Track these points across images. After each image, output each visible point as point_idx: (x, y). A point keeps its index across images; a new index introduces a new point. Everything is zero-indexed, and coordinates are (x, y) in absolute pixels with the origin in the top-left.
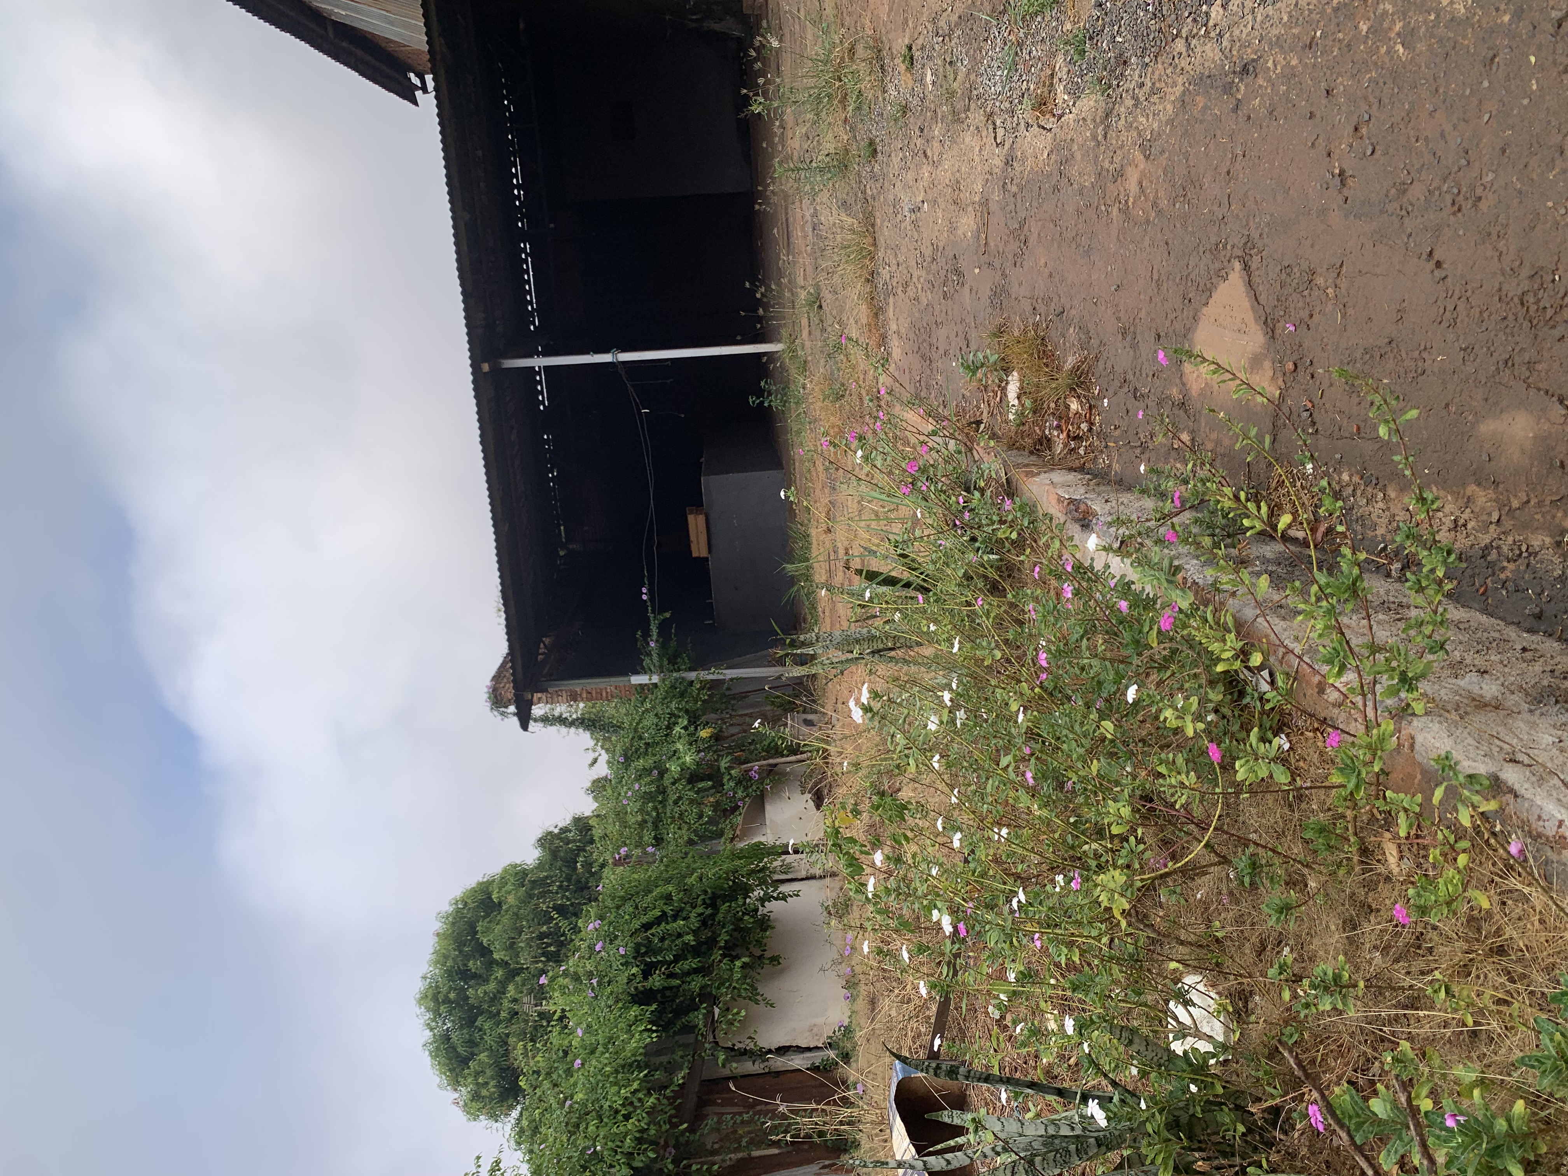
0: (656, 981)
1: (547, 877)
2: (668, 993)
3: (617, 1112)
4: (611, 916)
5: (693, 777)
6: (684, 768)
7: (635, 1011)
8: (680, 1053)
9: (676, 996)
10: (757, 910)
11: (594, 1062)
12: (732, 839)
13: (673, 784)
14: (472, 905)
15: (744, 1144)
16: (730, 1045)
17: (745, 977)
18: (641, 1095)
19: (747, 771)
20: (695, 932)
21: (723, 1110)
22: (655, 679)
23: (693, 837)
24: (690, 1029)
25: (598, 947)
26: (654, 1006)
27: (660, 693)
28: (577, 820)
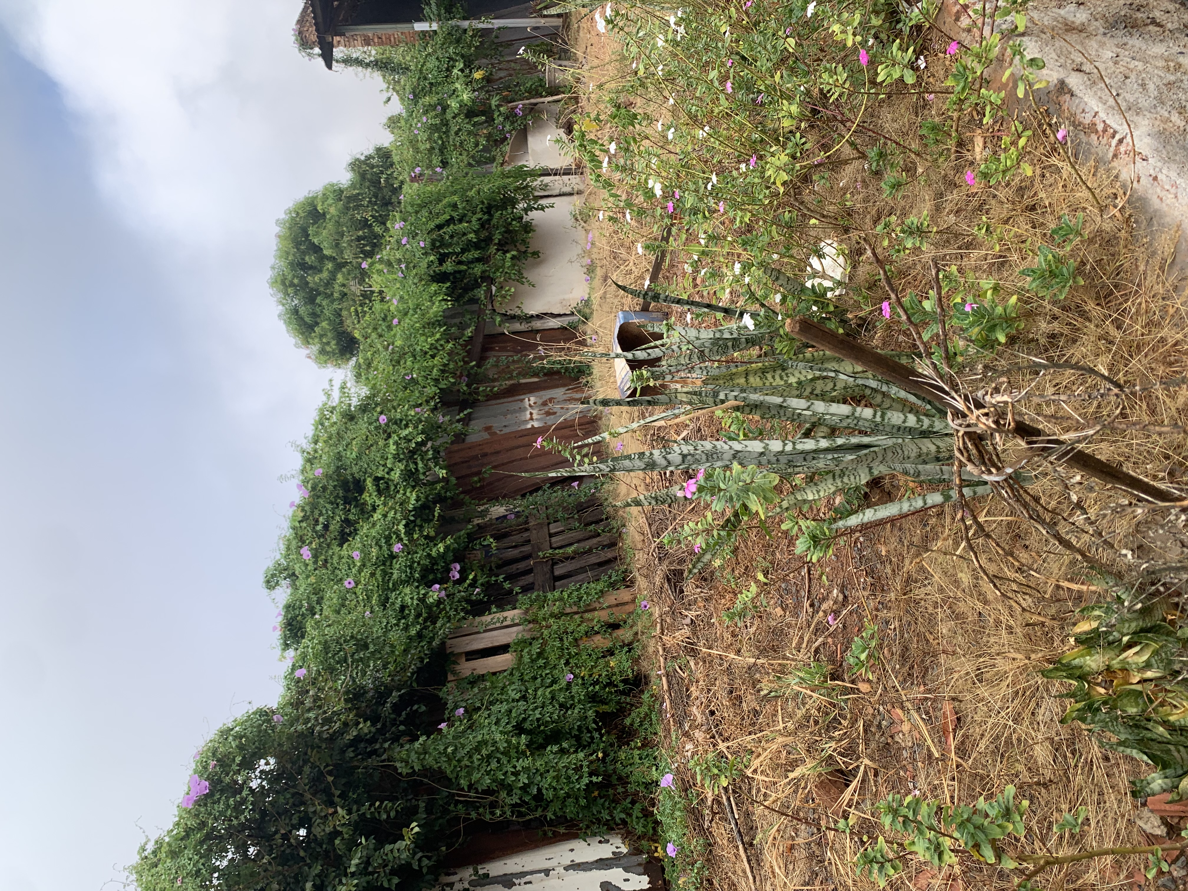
0: (449, 266)
1: (358, 194)
2: (458, 276)
3: (426, 353)
4: (412, 219)
5: (470, 113)
6: (462, 105)
7: (434, 287)
8: (469, 317)
9: (464, 277)
10: (522, 218)
11: (407, 321)
12: (502, 164)
13: (454, 118)
14: (303, 215)
15: (514, 374)
16: (503, 312)
17: (514, 265)
18: (442, 342)
19: (512, 109)
20: (476, 232)
21: (500, 354)
22: (435, 26)
23: (471, 161)
24: (474, 301)
25: (404, 242)
26: (448, 284)
27: (439, 39)
28: (378, 150)
